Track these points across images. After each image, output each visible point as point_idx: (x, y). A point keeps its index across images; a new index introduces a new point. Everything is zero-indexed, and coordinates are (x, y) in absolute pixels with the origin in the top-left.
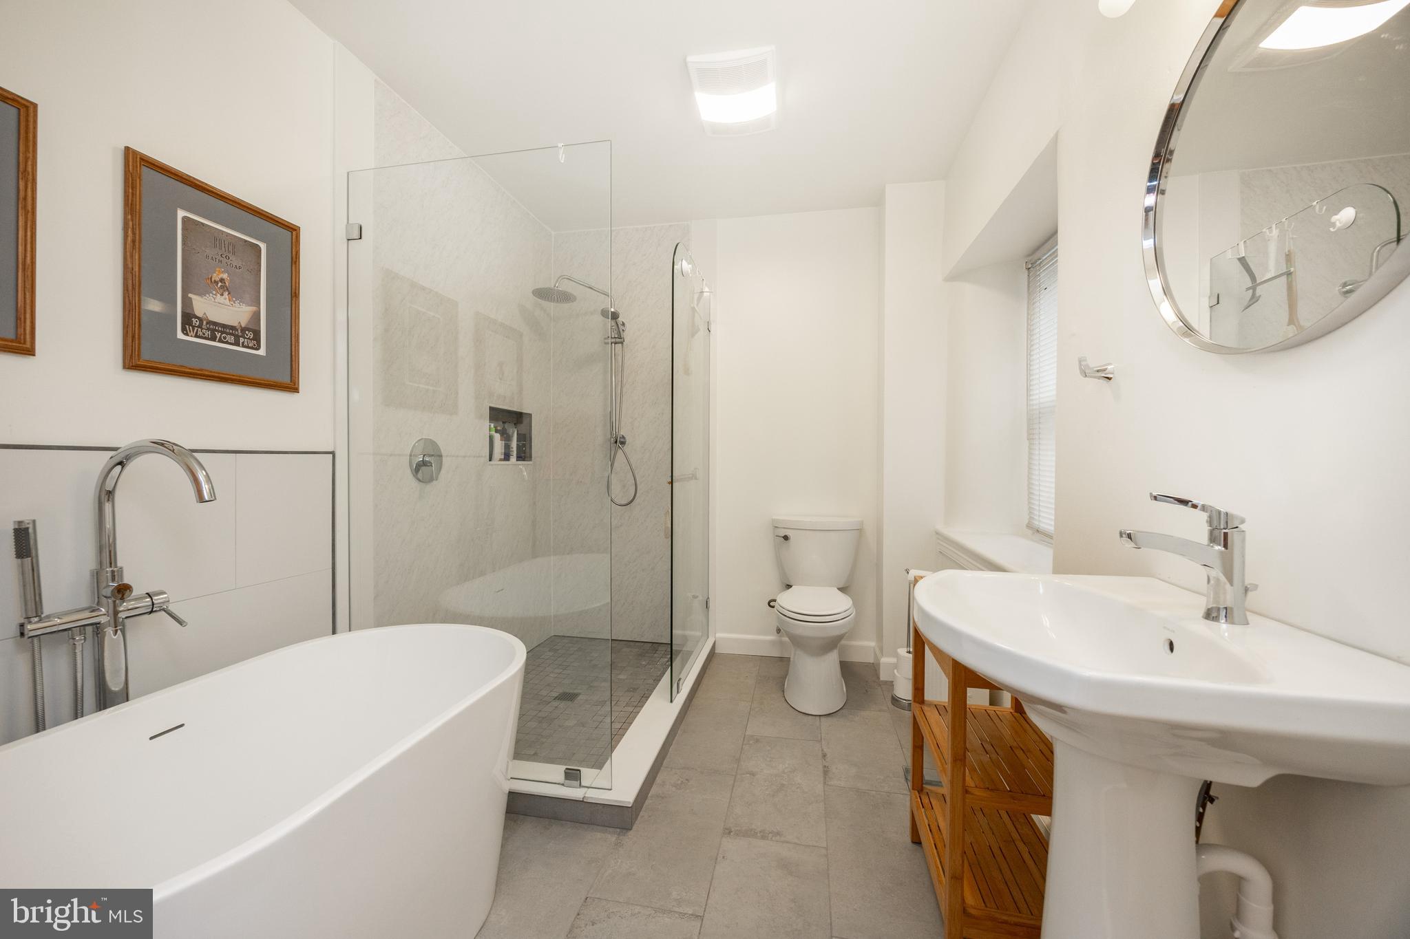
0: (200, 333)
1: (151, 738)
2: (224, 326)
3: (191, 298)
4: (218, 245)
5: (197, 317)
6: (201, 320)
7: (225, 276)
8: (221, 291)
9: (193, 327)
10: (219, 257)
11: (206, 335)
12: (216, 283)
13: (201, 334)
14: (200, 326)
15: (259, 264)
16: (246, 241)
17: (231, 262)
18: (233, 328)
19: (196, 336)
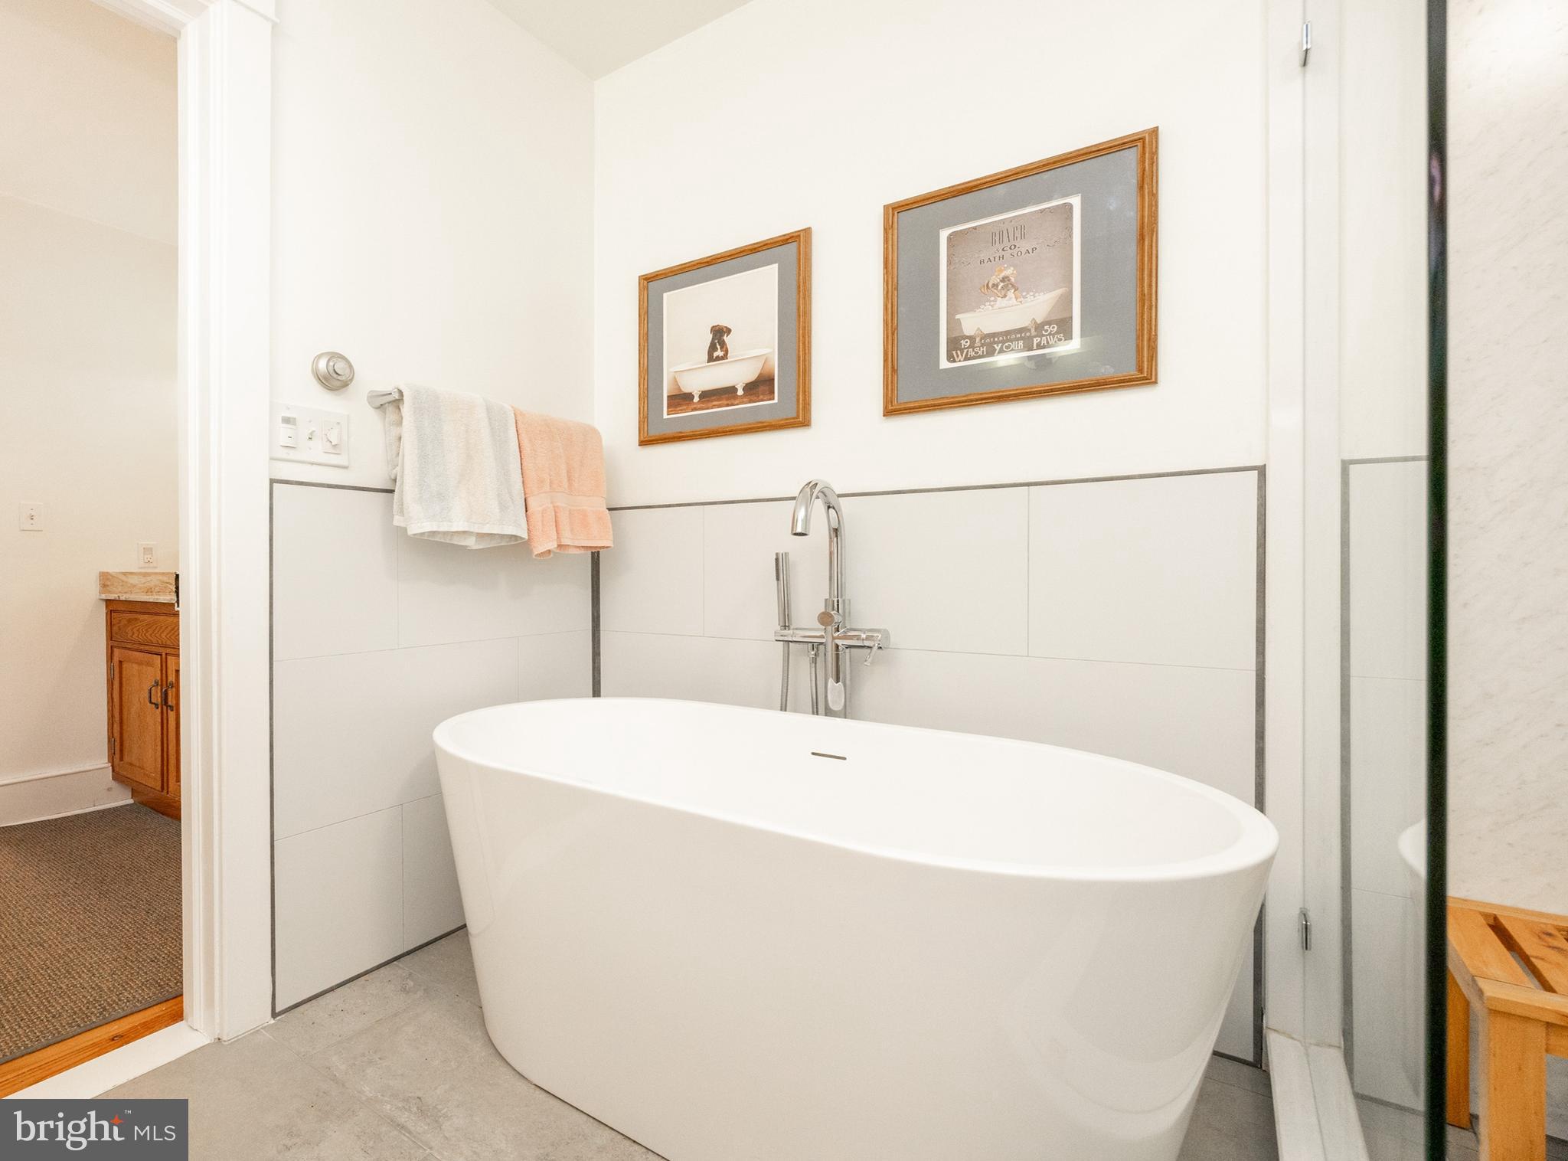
0: (971, 353)
1: (813, 754)
2: (1007, 333)
3: (959, 319)
4: (997, 240)
5: (965, 337)
6: (972, 338)
7: (1009, 272)
8: (1003, 292)
9: (962, 351)
10: (1001, 253)
11: (980, 353)
12: (995, 286)
13: (973, 354)
14: (972, 346)
15: (1070, 229)
16: (1042, 211)
17: (1019, 250)
18: (1021, 330)
19: (967, 359)
